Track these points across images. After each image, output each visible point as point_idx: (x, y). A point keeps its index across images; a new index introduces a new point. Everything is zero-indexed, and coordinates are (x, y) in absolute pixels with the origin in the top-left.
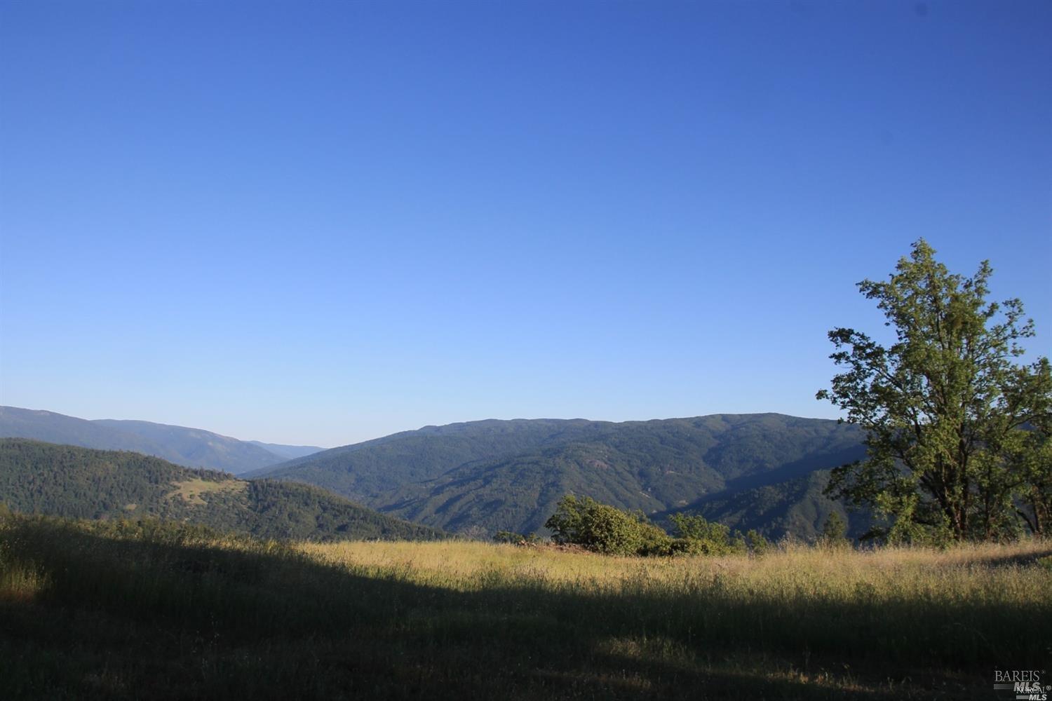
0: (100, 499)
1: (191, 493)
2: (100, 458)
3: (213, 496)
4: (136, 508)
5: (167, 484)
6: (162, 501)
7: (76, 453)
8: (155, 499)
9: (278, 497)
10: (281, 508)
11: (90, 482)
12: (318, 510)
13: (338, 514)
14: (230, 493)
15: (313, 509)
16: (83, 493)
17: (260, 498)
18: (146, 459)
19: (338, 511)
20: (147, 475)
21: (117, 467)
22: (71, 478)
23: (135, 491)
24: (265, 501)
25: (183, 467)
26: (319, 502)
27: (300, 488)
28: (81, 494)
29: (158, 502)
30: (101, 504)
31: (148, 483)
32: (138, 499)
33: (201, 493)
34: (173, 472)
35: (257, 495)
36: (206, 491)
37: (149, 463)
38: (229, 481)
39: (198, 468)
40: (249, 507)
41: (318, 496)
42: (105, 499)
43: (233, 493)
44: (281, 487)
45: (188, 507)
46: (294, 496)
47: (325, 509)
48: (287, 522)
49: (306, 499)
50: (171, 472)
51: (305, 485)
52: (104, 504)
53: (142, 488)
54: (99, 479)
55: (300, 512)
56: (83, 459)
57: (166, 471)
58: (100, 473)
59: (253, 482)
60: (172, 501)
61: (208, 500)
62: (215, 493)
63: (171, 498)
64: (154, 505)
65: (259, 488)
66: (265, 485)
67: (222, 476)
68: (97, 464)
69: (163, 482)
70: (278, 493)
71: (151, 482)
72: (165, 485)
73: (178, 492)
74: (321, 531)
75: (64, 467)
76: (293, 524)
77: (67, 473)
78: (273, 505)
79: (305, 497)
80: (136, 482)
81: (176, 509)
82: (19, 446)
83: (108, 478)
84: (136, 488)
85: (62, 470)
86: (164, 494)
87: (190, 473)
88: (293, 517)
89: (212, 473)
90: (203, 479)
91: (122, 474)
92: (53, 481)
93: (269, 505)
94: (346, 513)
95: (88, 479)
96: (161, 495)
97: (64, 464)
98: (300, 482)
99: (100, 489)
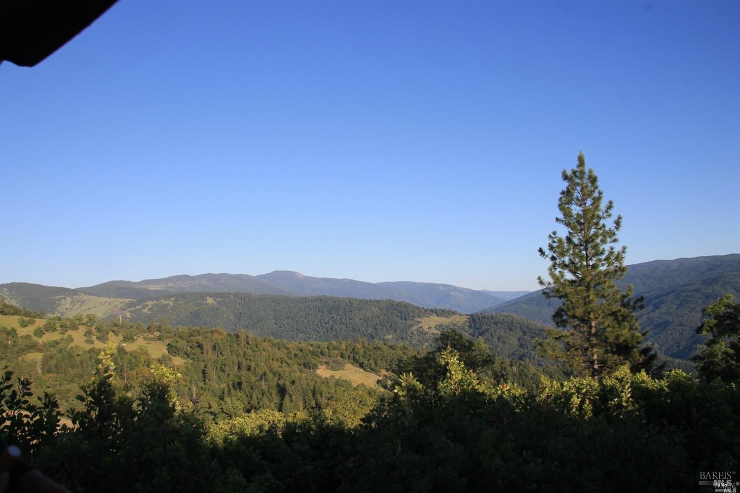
0: (369, 332)
1: (429, 326)
2: (368, 305)
3: (444, 327)
4: (392, 337)
5: (412, 320)
6: (409, 332)
7: (354, 302)
8: (405, 331)
9: (490, 326)
10: (492, 333)
11: (362, 321)
12: (520, 334)
13: (534, 336)
14: (456, 324)
15: (516, 333)
16: (358, 329)
17: (477, 327)
18: (399, 304)
19: (534, 333)
20: (399, 314)
21: (380, 310)
22: (350, 319)
23: (391, 326)
24: (480, 329)
25: (423, 308)
26: (520, 328)
27: (506, 318)
28: (356, 329)
29: (406, 333)
30: (369, 336)
31: (400, 320)
32: (393, 331)
33: (436, 325)
34: (416, 313)
35: (475, 325)
36: (439, 324)
37: (400, 306)
38: (455, 316)
39: (434, 308)
40: (470, 334)
41: (520, 323)
42: (372, 332)
43: (459, 324)
44: (492, 318)
45: (427, 336)
46: (501, 324)
47: (524, 333)
48: (497, 343)
49: (510, 326)
50: (414, 312)
51: (510, 316)
52: (371, 336)
53: (396, 324)
54: (368, 319)
55: (506, 336)
56: (357, 306)
57: (412, 311)
58: (368, 315)
59: (471, 315)
60: (416, 332)
61: (441, 330)
62: (445, 324)
63: (415, 330)
64: (405, 335)
65: (477, 320)
66: (481, 317)
67: (450, 312)
68: (366, 309)
69: (410, 319)
70: (490, 322)
71: (402, 319)
72: (411, 321)
73: (420, 325)
74: (522, 349)
75: (346, 312)
76: (501, 345)
77: (348, 316)
78: (487, 331)
79: (510, 325)
80: (392, 320)
81: (419, 337)
82: (321, 300)
83: (373, 318)
84: (392, 324)
85: (345, 314)
86: (410, 327)
87: (428, 312)
88: (501, 340)
89: (443, 311)
90: (437, 315)
91: (383, 315)
92: (339, 321)
93: (483, 332)
94: (541, 335)
95: (361, 319)
96: (409, 328)
97: (346, 310)
98: (506, 314)
99: (369, 326)
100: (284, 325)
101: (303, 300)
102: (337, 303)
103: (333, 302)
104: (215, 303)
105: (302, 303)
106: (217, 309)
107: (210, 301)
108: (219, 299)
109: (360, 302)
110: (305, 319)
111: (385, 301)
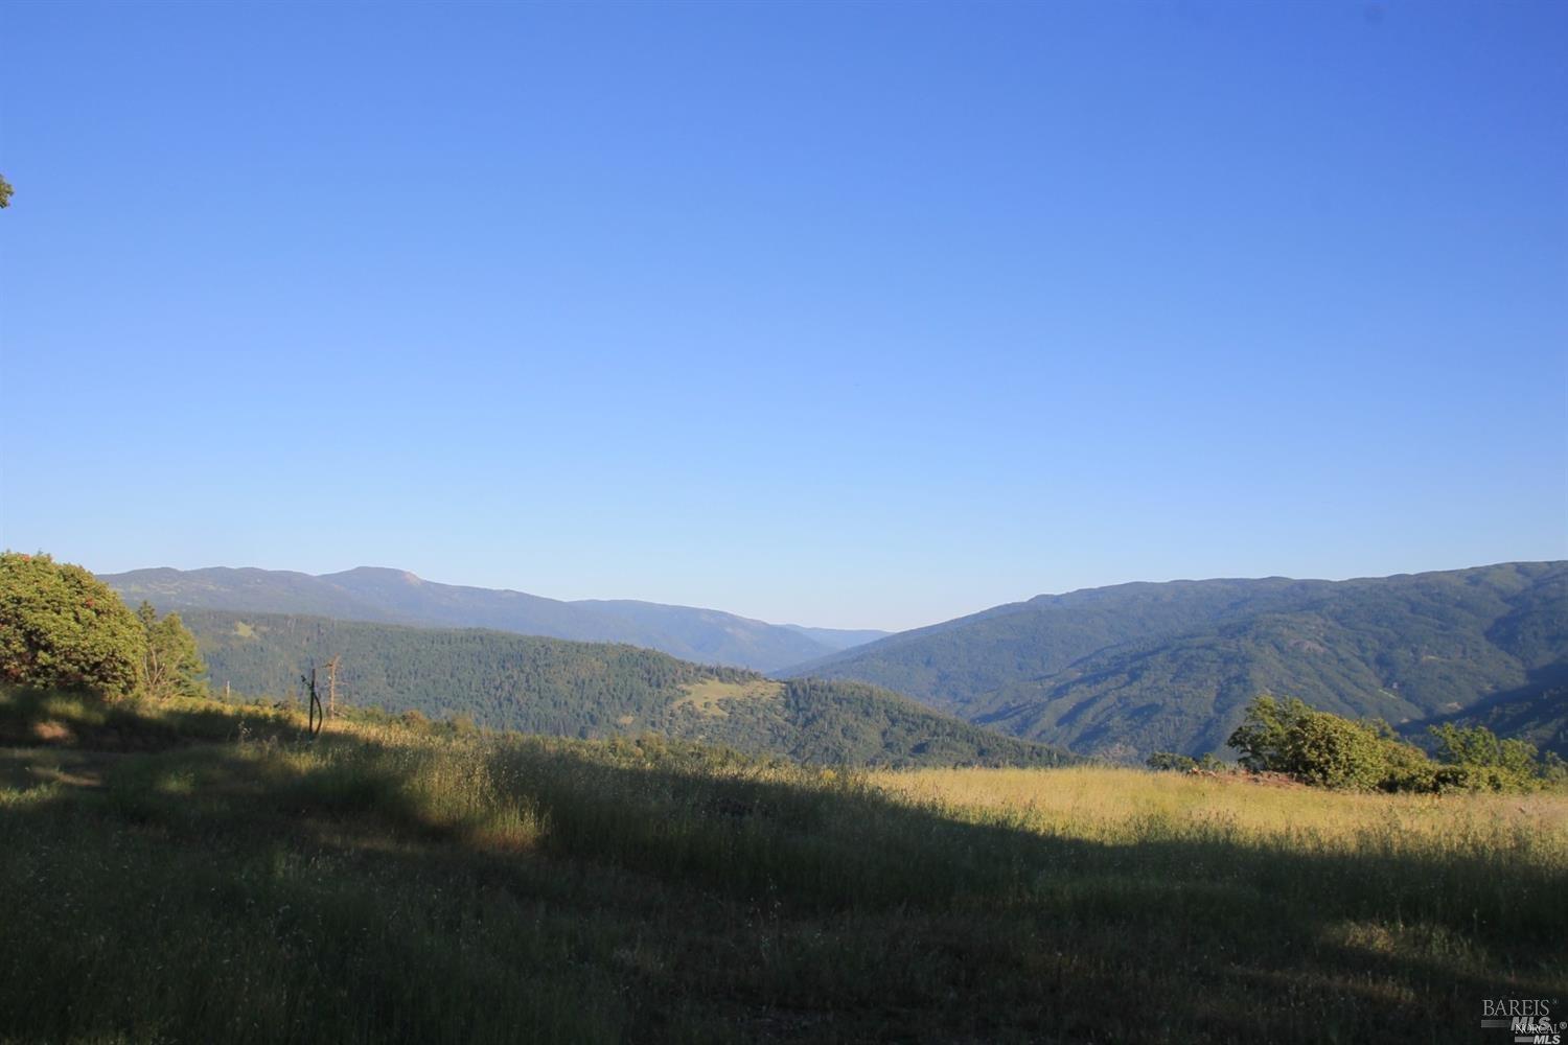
0: (585, 710)
1: (706, 701)
2: (582, 653)
3: (736, 705)
4: (633, 722)
5: (672, 688)
6: (666, 711)
7: (552, 647)
8: (657, 709)
9: (826, 705)
10: (831, 718)
11: (571, 686)
12: (885, 723)
13: (913, 727)
14: (759, 699)
15: (878, 721)
16: (563, 702)
17: (801, 706)
18: (644, 654)
19: (914, 723)
20: (646, 676)
21: (606, 665)
22: (546, 681)
23: (629, 699)
24: (809, 710)
25: (693, 664)
26: (886, 711)
27: (857, 690)
28: (560, 702)
29: (661, 713)
30: (587, 717)
31: (647, 687)
32: (634, 709)
33: (719, 700)
34: (680, 672)
35: (797, 702)
36: (725, 697)
37: (648, 658)
38: (758, 683)
39: (714, 665)
40: (786, 720)
41: (884, 702)
42: (592, 709)
43: (764, 699)
44: (830, 690)
45: (702, 720)
46: (849, 702)
47: (894, 721)
48: (841, 740)
49: (867, 707)
50: (677, 671)
51: (864, 687)
52: (591, 717)
53: (640, 694)
54: (584, 683)
55: (858, 726)
56: (562, 655)
57: (670, 670)
58: (584, 673)
59: (790, 683)
60: (680, 712)
61: (729, 710)
62: (738, 699)
63: (679, 708)
64: (658, 718)
65: (800, 692)
66: (808, 688)
67: (746, 675)
68: (579, 662)
69: (668, 685)
70: (826, 698)
71: (651, 686)
72: (670, 689)
73: (688, 698)
74: (889, 753)
75: (538, 666)
76: (848, 743)
77: (542, 675)
78: (821, 715)
79: (865, 704)
80: (631, 686)
81: (686, 723)
82: (481, 639)
83: (594, 681)
84: (631, 695)
85: (536, 671)
86: (669, 702)
87: (703, 672)
88: (849, 733)
89: (733, 671)
90: (721, 680)
91: (613, 675)
92: (525, 685)
93: (814, 716)
94: (925, 727)
95: (568, 682)
96: (665, 704)
97: (538, 662)
98: (857, 683)
99: (585, 696)
100: (409, 689)
101: (444, 637)
102: (515, 646)
103: (508, 645)
104: (256, 637)
105: (443, 643)
106: (262, 649)
107: (244, 630)
108: (265, 629)
109: (567, 646)
110: (452, 676)
111: (616, 646)
